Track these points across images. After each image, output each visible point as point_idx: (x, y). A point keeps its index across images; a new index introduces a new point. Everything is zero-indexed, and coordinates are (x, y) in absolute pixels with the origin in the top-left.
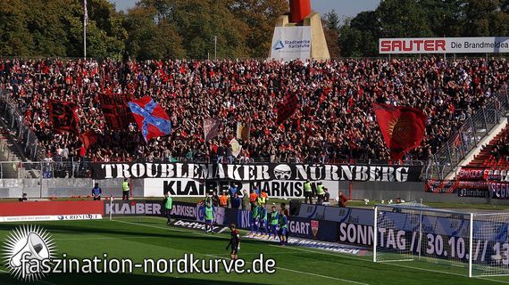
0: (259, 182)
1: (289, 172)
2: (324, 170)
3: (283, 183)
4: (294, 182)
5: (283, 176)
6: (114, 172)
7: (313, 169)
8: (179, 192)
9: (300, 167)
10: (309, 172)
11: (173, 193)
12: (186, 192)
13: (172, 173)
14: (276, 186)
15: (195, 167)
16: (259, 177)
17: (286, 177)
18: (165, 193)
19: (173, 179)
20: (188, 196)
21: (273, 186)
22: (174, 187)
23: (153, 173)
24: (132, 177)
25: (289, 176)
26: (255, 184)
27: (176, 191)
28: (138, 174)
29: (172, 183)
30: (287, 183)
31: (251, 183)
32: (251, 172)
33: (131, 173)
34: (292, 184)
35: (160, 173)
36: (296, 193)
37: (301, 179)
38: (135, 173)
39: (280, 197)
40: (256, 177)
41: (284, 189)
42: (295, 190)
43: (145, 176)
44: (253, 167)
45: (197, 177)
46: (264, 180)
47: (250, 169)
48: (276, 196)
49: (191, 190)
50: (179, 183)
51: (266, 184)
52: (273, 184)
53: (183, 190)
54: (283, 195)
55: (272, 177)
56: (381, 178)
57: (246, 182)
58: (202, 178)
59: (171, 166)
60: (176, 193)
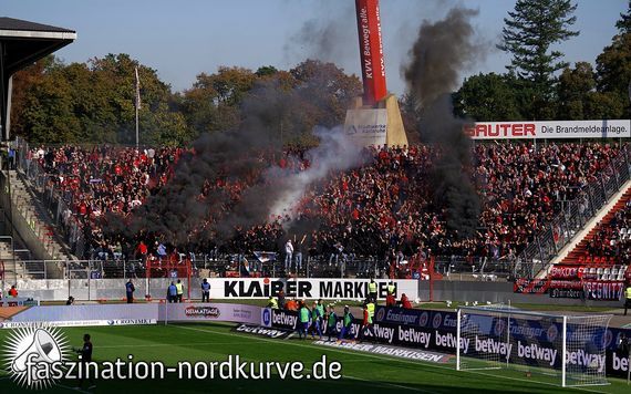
8: (242, 294)
11: (235, 295)
12: (249, 294)
14: (349, 287)
18: (227, 295)
19: (234, 280)
20: (252, 297)
21: (346, 287)
22: (237, 288)
26: (326, 284)
27: (237, 292)
29: (234, 283)
30: (361, 283)
31: (321, 283)
39: (354, 299)
41: (358, 290)
48: (349, 298)
49: (255, 291)
50: (242, 284)
51: (338, 284)
53: (246, 291)
54: (356, 297)
60: (239, 295)
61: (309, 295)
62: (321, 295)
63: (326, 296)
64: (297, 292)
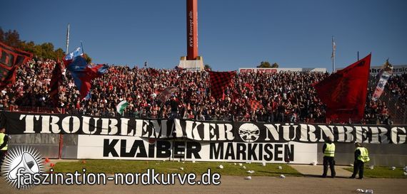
0: (221, 143)
1: (257, 132)
2: (299, 129)
3: (250, 145)
4: (264, 144)
5: (249, 137)
6: (38, 126)
7: (286, 128)
8: (123, 153)
9: (270, 127)
10: (281, 133)
11: (115, 154)
12: (132, 154)
13: (115, 130)
14: (241, 148)
15: (144, 124)
16: (222, 138)
17: (253, 138)
19: (116, 137)
20: (135, 158)
22: (118, 148)
23: (91, 129)
24: (62, 132)
25: (257, 137)
26: (217, 145)
27: (119, 153)
28: (71, 129)
31: (212, 144)
32: (212, 132)
33: (61, 127)
34: (261, 146)
35: (100, 129)
36: (265, 156)
37: (272, 140)
38: (66, 128)
39: (247, 161)
40: (218, 137)
41: (252, 152)
42: (264, 153)
43: (80, 132)
44: (213, 125)
45: (147, 135)
46: (227, 141)
47: (211, 127)
48: (241, 160)
49: (138, 151)
50: (124, 143)
51: (230, 146)
52: (239, 145)
53: (128, 150)
55: (237, 137)
56: (370, 140)
57: (206, 142)
58: (152, 136)
59: (114, 122)
60: (119, 155)
61: (198, 156)
62: (211, 157)
64: (185, 153)
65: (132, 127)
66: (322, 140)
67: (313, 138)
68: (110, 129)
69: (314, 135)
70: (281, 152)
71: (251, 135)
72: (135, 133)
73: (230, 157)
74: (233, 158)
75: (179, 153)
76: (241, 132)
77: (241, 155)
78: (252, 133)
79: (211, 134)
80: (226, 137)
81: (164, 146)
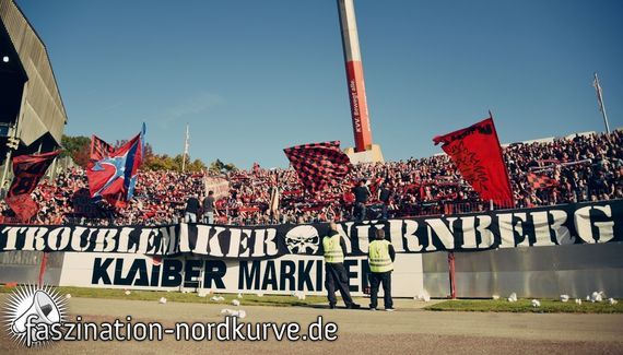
0: (257, 262)
1: (315, 240)
3: (301, 263)
5: (302, 249)
6: (21, 240)
7: (363, 231)
8: (118, 280)
10: (354, 239)
11: (107, 281)
12: (128, 281)
13: (111, 245)
14: (288, 269)
15: (151, 234)
16: (258, 252)
17: (309, 250)
18: (95, 281)
19: (111, 256)
20: (133, 287)
21: (283, 269)
22: (111, 271)
23: (83, 245)
24: (47, 249)
25: (315, 248)
26: (250, 266)
27: (112, 278)
28: (58, 245)
29: (109, 261)
30: (311, 263)
31: (243, 263)
32: (245, 243)
33: (46, 243)
34: (319, 263)
35: (93, 244)
38: (52, 244)
39: (297, 293)
40: (252, 251)
41: (304, 276)
44: (248, 232)
45: (152, 252)
46: (267, 257)
47: (243, 236)
48: (287, 291)
49: (137, 276)
50: (120, 262)
51: (271, 265)
52: (284, 264)
53: (124, 275)
54: (301, 288)
55: (283, 249)
57: (232, 260)
58: (159, 253)
59: (113, 233)
60: (112, 281)
61: (220, 285)
62: (241, 287)
63: (249, 288)
64: (202, 279)
65: (134, 239)
66: (431, 247)
67: (414, 244)
68: (105, 244)
69: (416, 239)
70: (355, 275)
71: (306, 245)
72: (137, 249)
73: (270, 286)
74: (275, 288)
75: (194, 279)
76: (290, 240)
77: (287, 281)
78: (307, 241)
79: (241, 246)
80: (265, 251)
81: (172, 268)
